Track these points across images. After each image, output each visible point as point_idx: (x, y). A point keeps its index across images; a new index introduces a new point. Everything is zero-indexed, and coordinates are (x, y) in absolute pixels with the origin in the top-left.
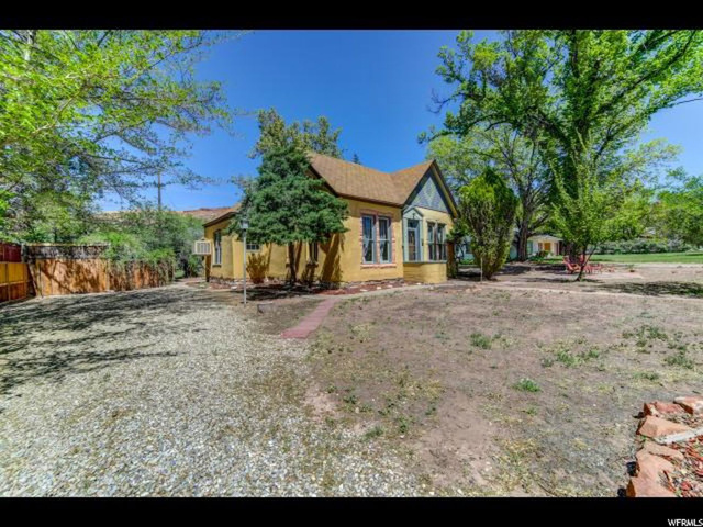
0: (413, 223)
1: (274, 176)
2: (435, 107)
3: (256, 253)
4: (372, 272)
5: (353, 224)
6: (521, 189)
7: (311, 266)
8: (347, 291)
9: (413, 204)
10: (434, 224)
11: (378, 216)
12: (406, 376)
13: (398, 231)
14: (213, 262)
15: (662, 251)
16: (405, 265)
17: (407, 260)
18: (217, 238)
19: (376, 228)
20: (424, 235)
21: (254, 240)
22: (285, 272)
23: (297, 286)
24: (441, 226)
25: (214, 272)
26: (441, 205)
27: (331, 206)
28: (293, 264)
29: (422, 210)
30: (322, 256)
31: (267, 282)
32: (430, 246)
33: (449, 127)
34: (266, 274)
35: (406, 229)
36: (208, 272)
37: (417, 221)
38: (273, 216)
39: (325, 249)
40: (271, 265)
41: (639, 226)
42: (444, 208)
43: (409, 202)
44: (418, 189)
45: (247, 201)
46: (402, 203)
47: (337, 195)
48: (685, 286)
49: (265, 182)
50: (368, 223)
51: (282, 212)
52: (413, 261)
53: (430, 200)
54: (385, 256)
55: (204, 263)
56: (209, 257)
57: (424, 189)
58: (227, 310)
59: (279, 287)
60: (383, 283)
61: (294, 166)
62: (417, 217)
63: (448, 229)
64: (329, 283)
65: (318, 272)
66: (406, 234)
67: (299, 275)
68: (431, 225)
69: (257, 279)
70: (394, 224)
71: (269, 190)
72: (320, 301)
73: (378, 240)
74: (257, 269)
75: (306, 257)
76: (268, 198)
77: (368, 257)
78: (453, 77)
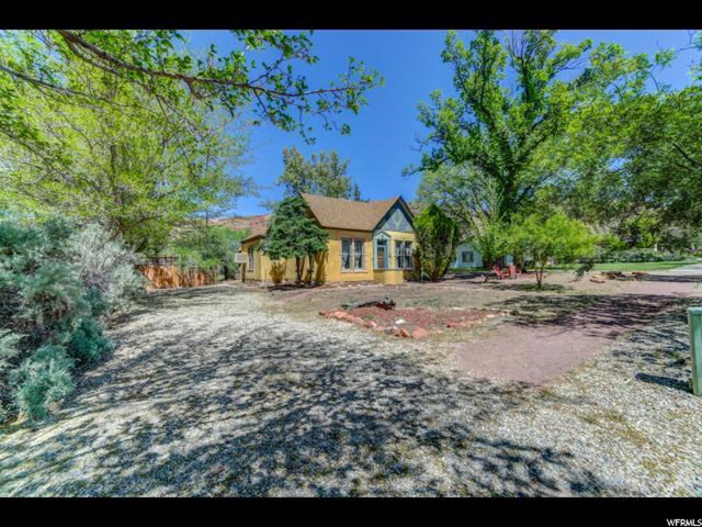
0: (381, 242)
1: (284, 217)
3: (277, 262)
4: (348, 275)
5: (334, 246)
7: (310, 272)
8: (328, 286)
9: (383, 228)
10: (401, 242)
11: (353, 239)
13: (370, 249)
14: (247, 269)
16: (375, 271)
17: (376, 268)
18: (250, 251)
19: (353, 246)
20: (392, 249)
21: (274, 255)
22: (294, 276)
23: (300, 284)
24: (408, 244)
25: (248, 275)
26: (409, 228)
27: (318, 235)
28: (299, 271)
29: (390, 233)
30: (316, 265)
31: (284, 282)
32: (399, 258)
33: (424, 165)
34: (284, 277)
35: (376, 246)
36: (244, 275)
37: (386, 241)
38: (283, 242)
39: (317, 261)
40: (287, 271)
42: (411, 229)
43: (378, 227)
44: (387, 217)
45: (269, 231)
46: (371, 229)
47: (324, 228)
49: (278, 222)
50: (346, 244)
51: (288, 240)
52: (382, 266)
53: (398, 224)
54: (360, 265)
55: (241, 269)
56: (244, 265)
57: (393, 217)
58: (255, 294)
59: (290, 286)
60: (354, 283)
61: (297, 210)
62: (385, 237)
63: (414, 246)
64: (319, 283)
65: (314, 276)
66: (376, 251)
67: (303, 278)
68: (398, 243)
69: (277, 281)
70: (366, 244)
71: (280, 227)
73: (354, 254)
74: (277, 274)
75: (307, 266)
76: (280, 231)
77: (347, 265)
78: (430, 124)
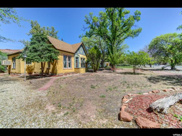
0: (77, 58)
1: (36, 42)
2: (83, 29)
3: (30, 65)
4: (66, 70)
5: (61, 57)
6: (102, 51)
7: (48, 69)
8: (59, 76)
9: (77, 53)
10: (82, 58)
11: (68, 55)
12: (75, 97)
13: (73, 60)
14: (12, 67)
15: (127, 66)
16: (75, 68)
17: (75, 67)
18: (14, 59)
19: (67, 59)
20: (80, 61)
21: (29, 61)
22: (40, 71)
23: (43, 75)
24: (84, 59)
25: (12, 71)
26: (84, 54)
27: (54, 52)
28: (42, 68)
29: (79, 55)
30: (52, 66)
31: (33, 74)
32: (81, 64)
33: (87, 35)
34: (33, 71)
35: (75, 59)
36: (9, 71)
37: (78, 57)
38: (35, 54)
39: (53, 64)
40: (35, 69)
41: (123, 61)
42: (85, 55)
43: (76, 52)
44: (78, 49)
45: (26, 49)
46: (74, 52)
47: (56, 49)
48: (130, 73)
49: (32, 43)
50: (65, 57)
51: (38, 53)
52: (77, 68)
53: (81, 52)
54: (70, 66)
55: (8, 68)
56: (10, 66)
57: (80, 49)
58: (18, 83)
59: (38, 75)
60: (69, 73)
61: (43, 39)
62: (78, 56)
63: (86, 60)
64: (54, 74)
65: (50, 71)
67: (44, 72)
68: (81, 58)
69: (30, 73)
70: (72, 58)
71: (34, 46)
72: (51, 79)
73: (68, 62)
74: (30, 70)
75: (46, 66)
76: (34, 48)
77: (65, 66)
78: (88, 23)
